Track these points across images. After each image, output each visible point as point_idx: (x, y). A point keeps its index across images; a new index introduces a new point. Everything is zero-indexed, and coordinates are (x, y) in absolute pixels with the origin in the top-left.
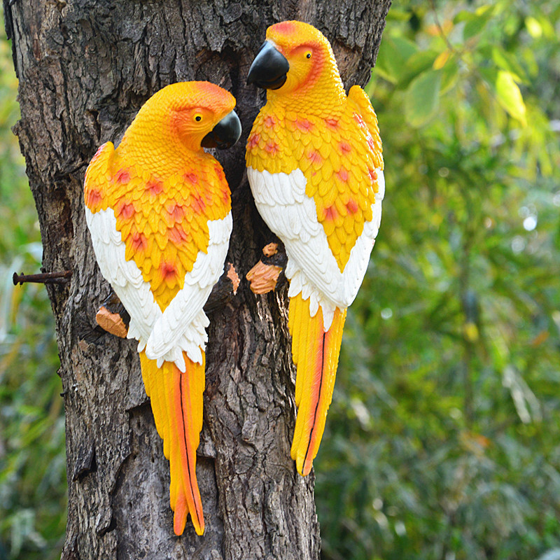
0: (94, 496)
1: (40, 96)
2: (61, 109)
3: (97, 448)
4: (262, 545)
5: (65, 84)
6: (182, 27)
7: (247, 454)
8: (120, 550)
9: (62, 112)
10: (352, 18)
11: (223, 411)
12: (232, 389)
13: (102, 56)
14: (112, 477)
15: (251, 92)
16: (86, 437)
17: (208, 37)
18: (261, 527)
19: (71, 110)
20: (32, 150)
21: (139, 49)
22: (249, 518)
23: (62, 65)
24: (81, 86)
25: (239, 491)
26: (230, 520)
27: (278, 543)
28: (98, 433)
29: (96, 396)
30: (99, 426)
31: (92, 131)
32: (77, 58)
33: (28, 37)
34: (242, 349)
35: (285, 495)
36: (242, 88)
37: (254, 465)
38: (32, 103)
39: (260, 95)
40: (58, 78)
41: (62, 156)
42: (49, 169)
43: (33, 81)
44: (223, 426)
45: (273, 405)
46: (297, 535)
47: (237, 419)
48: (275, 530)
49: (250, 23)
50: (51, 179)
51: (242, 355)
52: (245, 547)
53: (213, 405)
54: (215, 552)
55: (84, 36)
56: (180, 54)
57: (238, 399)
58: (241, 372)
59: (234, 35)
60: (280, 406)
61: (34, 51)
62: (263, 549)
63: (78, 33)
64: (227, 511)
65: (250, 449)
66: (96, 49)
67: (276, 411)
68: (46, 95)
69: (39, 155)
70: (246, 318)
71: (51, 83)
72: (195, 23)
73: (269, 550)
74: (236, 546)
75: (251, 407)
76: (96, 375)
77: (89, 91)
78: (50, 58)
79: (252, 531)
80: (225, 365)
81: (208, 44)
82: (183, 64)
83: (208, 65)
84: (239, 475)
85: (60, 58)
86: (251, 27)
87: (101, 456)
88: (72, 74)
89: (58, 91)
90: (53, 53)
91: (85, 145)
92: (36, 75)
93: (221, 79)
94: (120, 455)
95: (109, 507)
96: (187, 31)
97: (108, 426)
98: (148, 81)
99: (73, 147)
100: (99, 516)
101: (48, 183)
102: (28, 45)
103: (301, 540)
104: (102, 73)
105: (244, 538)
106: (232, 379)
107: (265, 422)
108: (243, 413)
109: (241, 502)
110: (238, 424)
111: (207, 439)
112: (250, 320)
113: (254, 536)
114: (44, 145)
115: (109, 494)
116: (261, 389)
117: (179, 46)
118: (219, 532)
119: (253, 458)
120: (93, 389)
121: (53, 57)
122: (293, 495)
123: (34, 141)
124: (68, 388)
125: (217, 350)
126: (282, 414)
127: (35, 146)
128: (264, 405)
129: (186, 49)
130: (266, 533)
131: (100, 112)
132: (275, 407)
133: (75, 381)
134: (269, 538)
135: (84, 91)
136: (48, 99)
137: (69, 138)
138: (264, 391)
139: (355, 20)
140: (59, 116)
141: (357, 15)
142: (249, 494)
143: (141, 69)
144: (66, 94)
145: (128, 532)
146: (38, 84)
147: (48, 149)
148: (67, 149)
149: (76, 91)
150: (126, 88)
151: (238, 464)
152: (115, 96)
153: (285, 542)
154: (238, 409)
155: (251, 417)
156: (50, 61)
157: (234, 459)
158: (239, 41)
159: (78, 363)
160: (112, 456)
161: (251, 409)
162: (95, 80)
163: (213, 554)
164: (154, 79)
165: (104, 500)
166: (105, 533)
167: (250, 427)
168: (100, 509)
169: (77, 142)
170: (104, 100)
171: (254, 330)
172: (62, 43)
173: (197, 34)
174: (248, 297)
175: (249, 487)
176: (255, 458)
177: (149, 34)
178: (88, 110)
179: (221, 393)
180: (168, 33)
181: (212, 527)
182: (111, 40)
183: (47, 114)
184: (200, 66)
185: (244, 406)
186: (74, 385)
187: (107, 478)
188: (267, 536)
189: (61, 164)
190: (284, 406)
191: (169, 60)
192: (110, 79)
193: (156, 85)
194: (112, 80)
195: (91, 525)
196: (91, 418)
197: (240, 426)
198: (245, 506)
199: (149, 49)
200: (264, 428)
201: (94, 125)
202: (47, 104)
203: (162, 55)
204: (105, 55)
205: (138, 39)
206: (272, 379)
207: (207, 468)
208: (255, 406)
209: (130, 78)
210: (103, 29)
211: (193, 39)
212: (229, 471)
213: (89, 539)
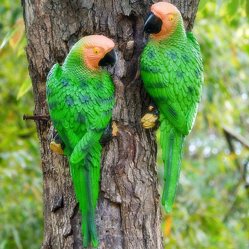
0: (62, 219)
1: (39, 33)
2: (49, 39)
3: (64, 197)
4: (142, 244)
5: (52, 28)
6: (111, 3)
7: (136, 202)
8: (75, 244)
9: (50, 41)
10: (186, 5)
11: (126, 181)
12: (130, 171)
13: (71, 15)
14: (72, 211)
15: (141, 35)
16: (59, 192)
17: (123, 9)
18: (142, 236)
19: (54, 40)
20: (33, 58)
21: (91, 12)
22: (136, 232)
23: (50, 19)
24: (60, 29)
25: (132, 219)
26: (127, 232)
27: (149, 244)
28: (65, 190)
29: (64, 173)
30: (66, 187)
31: (65, 50)
32: (58, 16)
33: (33, 5)
34: (135, 153)
35: (151, 222)
36: (137, 34)
37: (139, 207)
38: (36, 36)
39: (145, 37)
40: (48, 25)
41: (49, 61)
42: (43, 67)
43: (37, 26)
44: (126, 189)
45: (148, 180)
46: (156, 241)
47: (132, 186)
48: (148, 238)
49: (142, 4)
50: (43, 72)
51: (135, 156)
52: (134, 245)
53: (121, 178)
54: (120, 247)
55: (62, 6)
56: (110, 16)
57: (133, 176)
58: (134, 164)
59: (135, 8)
60: (151, 181)
61: (36, 12)
62: (143, 246)
63: (59, 4)
64: (126, 228)
65: (138, 200)
66: (67, 12)
67: (149, 183)
68: (42, 32)
69: (38, 60)
70: (137, 140)
71: (45, 27)
72: (118, 2)
73: (145, 247)
74: (130, 244)
75: (139, 180)
76: (65, 163)
77: (64, 31)
78: (45, 15)
79: (138, 238)
80: (128, 160)
81: (123, 12)
82: (112, 20)
83: (122, 22)
84: (132, 211)
85: (50, 16)
86: (142, 5)
87: (66, 201)
88: (55, 23)
89: (48, 31)
90: (46, 13)
91: (61, 56)
92: (38, 23)
93: (128, 28)
94: (76, 200)
95: (70, 224)
96: (113, 6)
97: (70, 187)
98: (94, 27)
99: (54, 57)
100: (65, 228)
101: (42, 73)
102: (33, 9)
103: (158, 243)
104: (70, 23)
105: (134, 241)
106: (131, 167)
107: (144, 188)
108: (135, 183)
109: (133, 224)
110: (133, 188)
111: (117, 194)
112: (139, 141)
113: (139, 240)
114: (40, 55)
115: (70, 218)
116: (143, 173)
117: (110, 12)
118: (122, 238)
119: (139, 204)
120: (63, 169)
121: (46, 15)
122: (155, 223)
123: (35, 53)
124: (50, 169)
125: (124, 154)
126: (151, 185)
127: (35, 56)
128: (144, 180)
129: (113, 14)
130: (144, 239)
131: (69, 41)
132: (149, 181)
133: (54, 165)
134: (145, 241)
135: (61, 31)
136: (43, 34)
137: (53, 53)
138: (144, 173)
139: (187, 6)
140: (48, 43)
141: (188, 4)
142: (137, 221)
143: (91, 22)
144: (52, 32)
145: (79, 236)
146: (39, 27)
147: (42, 58)
148: (52, 58)
149: (57, 31)
150: (83, 31)
151: (132, 207)
152: (77, 34)
153: (153, 244)
154: (133, 181)
155: (139, 185)
156: (45, 17)
157: (130, 204)
158: (138, 12)
159: (56, 157)
160: (72, 200)
161: (139, 181)
162: (67, 27)
163: (119, 248)
164: (97, 27)
165: (68, 221)
166: (67, 236)
167: (139, 189)
168: (65, 225)
169: (56, 55)
170: (71, 36)
171: (140, 145)
172: (51, 9)
173: (118, 7)
174: (138, 130)
175: (137, 217)
176: (140, 204)
177: (95, 6)
178: (63, 40)
179: (125, 173)
180: (104, 6)
181: (118, 235)
182: (77, 8)
183: (42, 41)
184: (119, 22)
185: (136, 180)
186: (53, 167)
187: (69, 210)
188: (144, 240)
189: (48, 65)
190: (152, 181)
191: (105, 18)
192: (74, 26)
193: (98, 29)
194: (75, 27)
195: (60, 233)
196: (62, 183)
197: (134, 189)
198: (135, 226)
199: (95, 13)
200: (144, 190)
201: (66, 47)
202: (42, 36)
203: (101, 16)
204: (72, 15)
205: (90, 8)
206: (147, 168)
207: (117, 207)
208: (141, 180)
209: (85, 26)
210: (73, 3)
211: (116, 9)
212: (128, 210)
213: (59, 239)
